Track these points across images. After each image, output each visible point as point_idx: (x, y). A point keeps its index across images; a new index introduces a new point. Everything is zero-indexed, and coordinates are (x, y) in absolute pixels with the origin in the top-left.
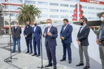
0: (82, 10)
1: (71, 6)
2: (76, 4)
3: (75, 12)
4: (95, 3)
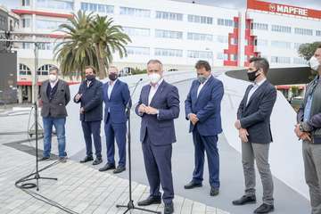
0: (254, 34)
1: (220, 22)
2: (237, 16)
3: (232, 40)
4: (292, 12)
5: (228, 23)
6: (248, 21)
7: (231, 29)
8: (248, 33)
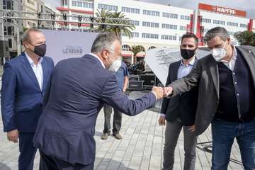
0: (202, 25)
1: (182, 17)
2: (192, 13)
3: (189, 29)
4: (226, 12)
5: (187, 18)
6: (199, 17)
7: (188, 22)
8: (198, 24)
